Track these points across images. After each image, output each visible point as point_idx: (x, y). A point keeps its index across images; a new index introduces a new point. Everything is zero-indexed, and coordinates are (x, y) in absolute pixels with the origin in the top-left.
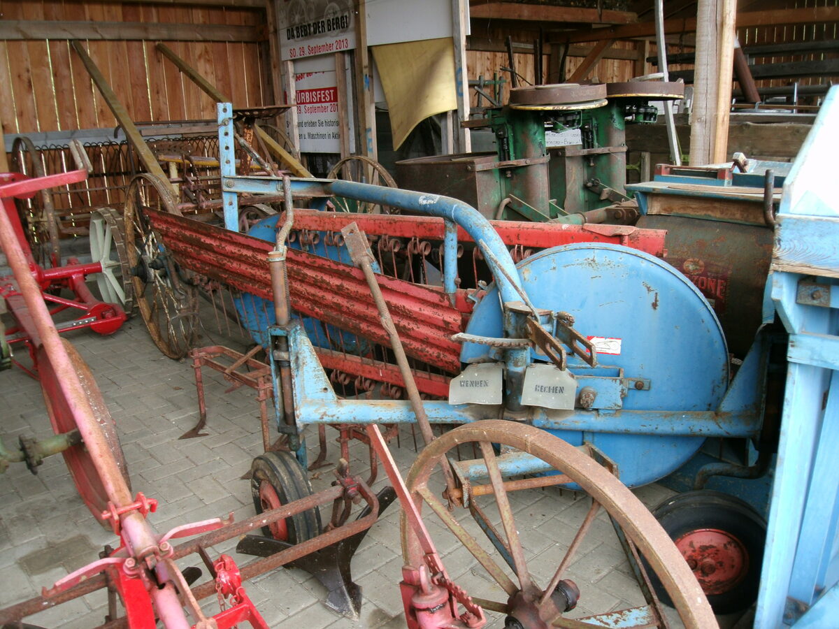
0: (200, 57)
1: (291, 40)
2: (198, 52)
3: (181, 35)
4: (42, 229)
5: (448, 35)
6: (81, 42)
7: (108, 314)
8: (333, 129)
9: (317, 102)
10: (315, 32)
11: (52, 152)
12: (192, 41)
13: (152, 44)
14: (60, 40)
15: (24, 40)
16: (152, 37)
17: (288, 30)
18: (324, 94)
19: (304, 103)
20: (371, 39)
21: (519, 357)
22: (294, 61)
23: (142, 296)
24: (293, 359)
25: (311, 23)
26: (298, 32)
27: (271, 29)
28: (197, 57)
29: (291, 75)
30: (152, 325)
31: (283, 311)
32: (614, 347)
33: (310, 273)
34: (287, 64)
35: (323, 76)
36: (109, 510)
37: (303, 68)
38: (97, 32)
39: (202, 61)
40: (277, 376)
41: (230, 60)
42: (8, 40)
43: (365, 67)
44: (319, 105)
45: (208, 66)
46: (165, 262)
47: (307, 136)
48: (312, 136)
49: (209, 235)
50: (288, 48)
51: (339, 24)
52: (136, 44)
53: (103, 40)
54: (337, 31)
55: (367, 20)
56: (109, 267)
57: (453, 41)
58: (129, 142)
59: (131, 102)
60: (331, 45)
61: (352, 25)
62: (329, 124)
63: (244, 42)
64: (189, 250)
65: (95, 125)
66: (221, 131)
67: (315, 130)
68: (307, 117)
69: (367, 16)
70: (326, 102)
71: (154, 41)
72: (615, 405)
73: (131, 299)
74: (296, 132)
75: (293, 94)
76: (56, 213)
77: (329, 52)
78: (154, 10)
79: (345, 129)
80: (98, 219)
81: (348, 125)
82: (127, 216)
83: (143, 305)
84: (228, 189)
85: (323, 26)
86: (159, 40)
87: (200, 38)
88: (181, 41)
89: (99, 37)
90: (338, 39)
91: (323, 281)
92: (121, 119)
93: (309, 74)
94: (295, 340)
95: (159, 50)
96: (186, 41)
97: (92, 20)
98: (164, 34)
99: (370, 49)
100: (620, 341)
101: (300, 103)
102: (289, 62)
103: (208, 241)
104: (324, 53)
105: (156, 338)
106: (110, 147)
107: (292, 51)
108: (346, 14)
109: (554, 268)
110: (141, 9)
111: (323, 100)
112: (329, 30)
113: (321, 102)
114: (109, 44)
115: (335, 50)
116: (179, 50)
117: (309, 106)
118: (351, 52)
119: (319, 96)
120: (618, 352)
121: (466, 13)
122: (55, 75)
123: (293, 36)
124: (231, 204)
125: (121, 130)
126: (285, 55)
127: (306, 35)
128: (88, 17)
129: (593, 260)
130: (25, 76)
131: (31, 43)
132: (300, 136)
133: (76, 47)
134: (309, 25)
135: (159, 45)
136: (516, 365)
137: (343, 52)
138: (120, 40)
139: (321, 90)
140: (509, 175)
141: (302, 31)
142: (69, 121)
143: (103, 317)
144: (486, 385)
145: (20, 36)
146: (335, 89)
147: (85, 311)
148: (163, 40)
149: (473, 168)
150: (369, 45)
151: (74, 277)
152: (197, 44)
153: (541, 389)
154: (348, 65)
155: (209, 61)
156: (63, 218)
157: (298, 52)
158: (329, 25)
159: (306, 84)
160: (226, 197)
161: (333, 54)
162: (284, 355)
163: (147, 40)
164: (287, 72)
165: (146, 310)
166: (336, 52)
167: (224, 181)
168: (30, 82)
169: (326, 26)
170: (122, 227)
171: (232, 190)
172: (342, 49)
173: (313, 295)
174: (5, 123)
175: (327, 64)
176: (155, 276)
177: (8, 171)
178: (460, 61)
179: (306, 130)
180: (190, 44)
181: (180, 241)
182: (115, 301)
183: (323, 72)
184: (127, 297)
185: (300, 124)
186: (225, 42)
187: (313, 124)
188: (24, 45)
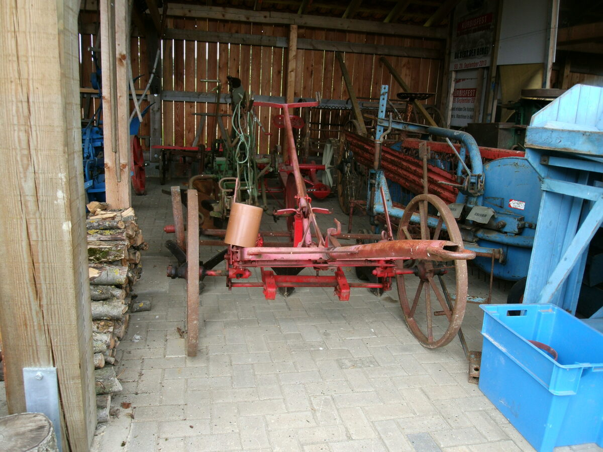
0: (404, 66)
1: (456, 59)
2: (403, 63)
3: (395, 52)
4: (302, 147)
5: (542, 62)
6: (341, 53)
7: (322, 189)
8: (470, 113)
9: (465, 97)
10: (470, 56)
11: (316, 110)
12: (401, 56)
13: (378, 56)
14: (331, 51)
15: (313, 50)
16: (379, 53)
17: (456, 54)
18: (470, 92)
19: (457, 97)
20: (500, 61)
21: (472, 200)
22: (457, 72)
23: (340, 184)
24: (377, 183)
25: (469, 50)
26: (461, 55)
27: (447, 52)
28: (402, 65)
29: (453, 79)
30: (341, 198)
31: (376, 164)
32: (522, 206)
33: (405, 164)
34: (452, 73)
35: (470, 81)
36: (297, 196)
37: (461, 76)
38: (350, 48)
39: (405, 68)
40: (370, 191)
41: (421, 68)
42: (305, 49)
43: (493, 77)
44: (466, 98)
45: (408, 71)
46: (350, 160)
47: (456, 116)
48: (459, 117)
49: (368, 145)
50: (455, 63)
51: (483, 52)
52: (370, 56)
53: (354, 53)
54: (482, 55)
55: (499, 50)
56: (329, 168)
57: (543, 66)
58: (353, 109)
59: (361, 88)
60: (477, 63)
61: (490, 53)
62: (469, 110)
63: (432, 59)
64: (360, 152)
65: (340, 98)
66: (381, 98)
67: (461, 113)
68: (458, 105)
69: (499, 47)
70: (470, 97)
71: (380, 55)
72: (514, 231)
73: (335, 185)
74: (450, 113)
75: (452, 90)
76: (311, 140)
77: (475, 67)
78: (383, 38)
79: (477, 114)
80: (329, 144)
81: (479, 111)
82: (342, 142)
83: (340, 188)
84: (379, 124)
85: (475, 52)
86: (383, 55)
87: (406, 55)
88: (395, 56)
89: (351, 51)
90: (481, 60)
91: (409, 168)
92: (351, 94)
93: (464, 80)
94: (379, 176)
95: (382, 60)
96: (398, 56)
97: (349, 41)
98: (386, 51)
99: (498, 67)
100: (524, 203)
101: (455, 96)
102: (453, 72)
103: (367, 147)
104: (473, 67)
105: (342, 204)
106: (345, 111)
107: (456, 66)
108: (488, 46)
109: (499, 166)
110: (376, 37)
111: (468, 95)
112: (478, 55)
113: (467, 96)
114: (355, 55)
115: (478, 66)
116: (393, 62)
117: (461, 98)
118: (488, 68)
119: (466, 93)
120: (523, 208)
121: (553, 49)
122: (325, 69)
123: (458, 57)
124: (380, 131)
125: (350, 101)
126: (452, 67)
127: (465, 57)
128: (347, 40)
129: (517, 164)
130: (310, 69)
131: (317, 52)
132: (452, 116)
133: (339, 54)
134: (467, 51)
135: (382, 57)
136: (470, 204)
137: (484, 68)
138: (362, 53)
139: (468, 89)
140: (519, 133)
141: (464, 54)
142: (327, 94)
143: (320, 190)
144: (455, 210)
145: (312, 48)
146: (475, 89)
147: (313, 186)
148: (385, 55)
149: (498, 126)
150: (498, 64)
151: (311, 170)
152: (404, 58)
153: (477, 214)
154: (485, 76)
155: (409, 68)
156: (313, 143)
157: (459, 66)
158: (478, 52)
159: (461, 85)
160: (378, 128)
161: (477, 69)
162: (374, 181)
163: (376, 54)
164: (451, 77)
165: (340, 190)
166: (479, 68)
167: (379, 120)
168: (312, 72)
169: (476, 52)
170: (339, 147)
171: (382, 124)
172: (483, 66)
173: (405, 175)
174: (296, 91)
175: (474, 74)
176: (347, 171)
177: (292, 114)
178: (546, 77)
179: (456, 113)
180: (400, 58)
181: (357, 147)
182: (328, 184)
183: (472, 79)
184: (334, 183)
185: (453, 109)
186: (420, 58)
187: (460, 109)
188: (313, 52)
